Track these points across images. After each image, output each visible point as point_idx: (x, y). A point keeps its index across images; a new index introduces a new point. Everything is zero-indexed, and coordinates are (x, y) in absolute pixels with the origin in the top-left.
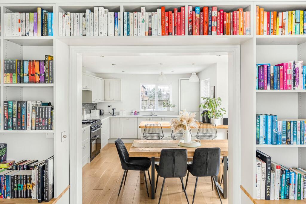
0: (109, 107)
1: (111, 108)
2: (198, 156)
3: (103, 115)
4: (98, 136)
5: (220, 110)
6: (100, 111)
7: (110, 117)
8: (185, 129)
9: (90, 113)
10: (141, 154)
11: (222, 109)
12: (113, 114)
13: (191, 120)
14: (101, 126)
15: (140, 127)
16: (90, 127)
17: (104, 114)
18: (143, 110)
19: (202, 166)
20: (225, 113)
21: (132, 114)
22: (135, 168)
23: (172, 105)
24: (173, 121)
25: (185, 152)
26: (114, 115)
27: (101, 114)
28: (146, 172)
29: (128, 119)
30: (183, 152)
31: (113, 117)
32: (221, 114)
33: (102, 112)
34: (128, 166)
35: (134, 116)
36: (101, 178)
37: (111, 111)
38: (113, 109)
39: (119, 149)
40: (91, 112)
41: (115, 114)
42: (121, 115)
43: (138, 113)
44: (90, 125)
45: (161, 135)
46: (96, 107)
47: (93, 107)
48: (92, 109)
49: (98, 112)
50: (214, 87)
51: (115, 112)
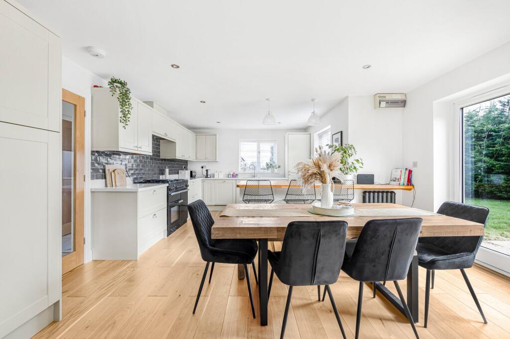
0: (202, 167)
1: (204, 169)
2: (371, 238)
3: (194, 177)
4: (182, 201)
5: (355, 162)
6: (191, 172)
7: (202, 179)
8: (323, 181)
10: (240, 233)
11: (358, 161)
12: (207, 176)
13: (334, 164)
14: (188, 188)
15: (238, 186)
16: (168, 187)
17: (196, 176)
18: (242, 172)
19: (377, 260)
20: (360, 167)
21: (230, 176)
22: (227, 258)
23: (277, 166)
24: (301, 166)
25: (343, 229)
27: (191, 176)
28: (250, 266)
29: (224, 181)
30: (340, 229)
31: (206, 179)
32: (355, 168)
33: (193, 174)
34: (214, 256)
35: (232, 178)
36: (173, 267)
37: (205, 173)
38: (207, 171)
39: (195, 220)
41: (209, 176)
42: (216, 177)
43: (237, 175)
44: (167, 185)
45: (270, 197)
46: (187, 167)
47: (182, 167)
48: (181, 170)
49: (188, 173)
50: (342, 132)
51: (209, 173)
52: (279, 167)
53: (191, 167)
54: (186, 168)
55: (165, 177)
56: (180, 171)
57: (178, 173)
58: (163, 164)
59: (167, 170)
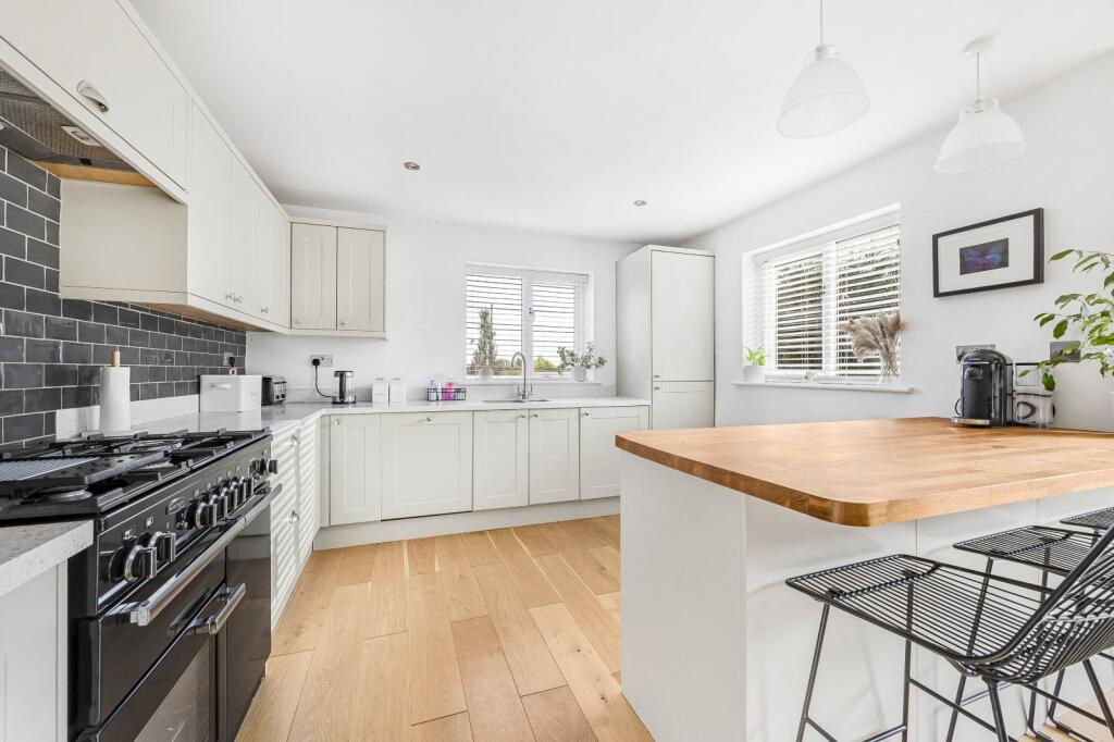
0: (316, 362)
1: (327, 370)
3: (280, 402)
6: (267, 382)
7: (324, 412)
9: (198, 391)
12: (340, 400)
14: (272, 479)
17: (288, 399)
21: (433, 396)
23: (594, 360)
26: (342, 403)
27: (267, 400)
31: (338, 410)
33: (277, 390)
35: (442, 406)
38: (341, 375)
40: (199, 384)
41: (349, 399)
42: (380, 403)
43: (458, 391)
46: (242, 362)
47: (222, 358)
48: (213, 372)
49: (248, 388)
50: (1038, 215)
51: (350, 384)
52: (601, 362)
53: (259, 359)
54: (237, 365)
55: (105, 415)
56: (206, 379)
57: (197, 389)
58: (97, 335)
59: (118, 378)
